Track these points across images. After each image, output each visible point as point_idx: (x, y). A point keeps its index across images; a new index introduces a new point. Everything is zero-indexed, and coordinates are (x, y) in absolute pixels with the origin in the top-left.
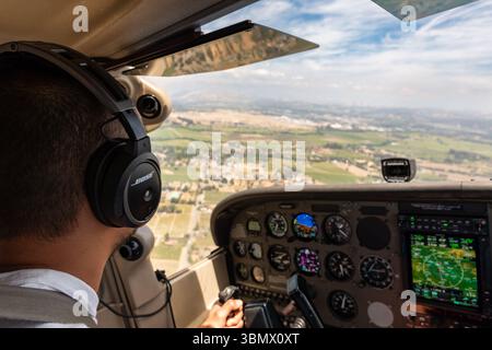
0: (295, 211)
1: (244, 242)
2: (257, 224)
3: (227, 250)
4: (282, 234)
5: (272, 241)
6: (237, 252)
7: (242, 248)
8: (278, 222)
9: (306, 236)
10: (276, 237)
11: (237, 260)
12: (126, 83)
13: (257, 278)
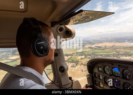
0: (113, 66)
1: (97, 74)
2: (101, 68)
3: (92, 75)
4: (109, 73)
5: (105, 75)
6: (95, 76)
7: (97, 75)
8: (108, 69)
9: (116, 75)
10: (107, 74)
11: (95, 79)
12: (63, 27)
13: (101, 86)
